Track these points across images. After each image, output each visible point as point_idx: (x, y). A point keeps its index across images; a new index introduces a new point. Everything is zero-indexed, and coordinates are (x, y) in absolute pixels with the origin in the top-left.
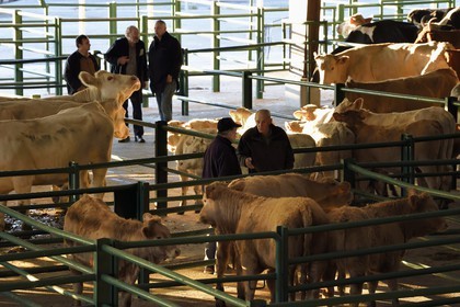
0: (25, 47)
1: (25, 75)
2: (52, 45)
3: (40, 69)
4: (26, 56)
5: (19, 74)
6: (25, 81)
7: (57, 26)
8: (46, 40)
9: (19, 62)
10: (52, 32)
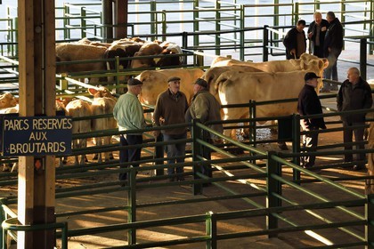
0: (222, 23)
1: (221, 40)
2: (238, 22)
3: (230, 36)
4: (222, 28)
5: (218, 40)
6: (221, 44)
7: (242, 10)
8: (234, 19)
9: (218, 33)
10: (238, 13)
